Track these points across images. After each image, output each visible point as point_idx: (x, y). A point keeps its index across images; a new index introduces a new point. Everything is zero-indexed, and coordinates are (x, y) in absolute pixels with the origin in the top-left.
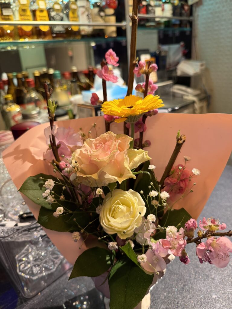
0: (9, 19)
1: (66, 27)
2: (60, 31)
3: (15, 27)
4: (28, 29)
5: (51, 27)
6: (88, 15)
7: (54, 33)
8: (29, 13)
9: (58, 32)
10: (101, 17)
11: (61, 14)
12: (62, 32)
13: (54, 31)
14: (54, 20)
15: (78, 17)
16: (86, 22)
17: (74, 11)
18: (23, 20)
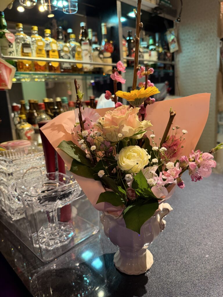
0: (28, 56)
1: (72, 64)
2: (67, 68)
3: (32, 62)
4: (42, 64)
5: (61, 63)
6: (90, 57)
7: (62, 69)
8: (44, 52)
9: (65, 68)
10: (101, 58)
11: (69, 55)
12: (68, 68)
13: (62, 67)
14: (63, 58)
15: (82, 57)
16: (89, 61)
17: (79, 53)
18: (38, 57)
